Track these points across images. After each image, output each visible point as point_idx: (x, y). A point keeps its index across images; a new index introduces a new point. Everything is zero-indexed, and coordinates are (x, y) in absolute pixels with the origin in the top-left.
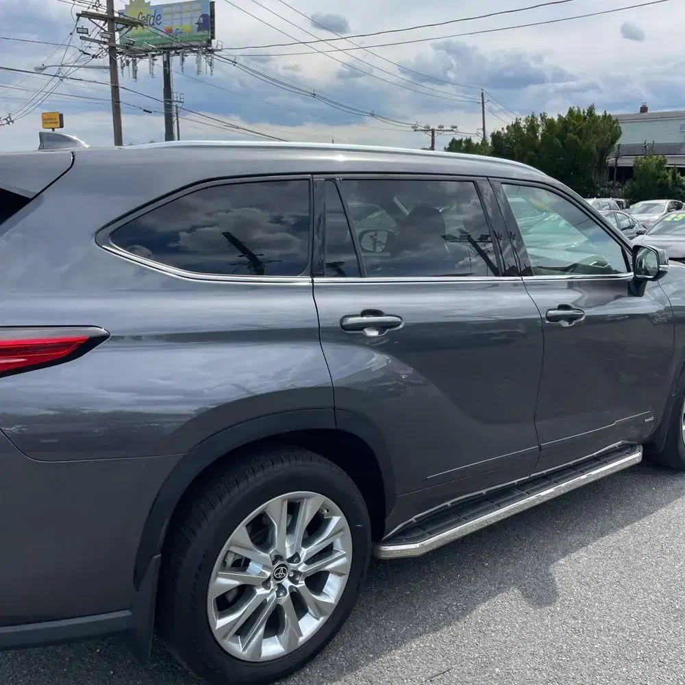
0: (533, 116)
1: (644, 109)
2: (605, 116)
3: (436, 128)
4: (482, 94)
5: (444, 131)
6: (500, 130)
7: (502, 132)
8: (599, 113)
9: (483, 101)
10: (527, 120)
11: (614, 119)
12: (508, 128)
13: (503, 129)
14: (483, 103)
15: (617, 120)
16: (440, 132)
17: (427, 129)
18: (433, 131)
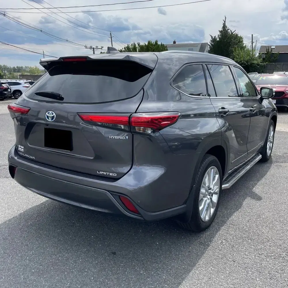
0: (134, 44)
1: (174, 42)
2: (161, 45)
3: (95, 47)
4: (111, 33)
5: (98, 48)
6: (122, 49)
7: (122, 50)
8: (159, 43)
9: (111, 36)
10: (132, 45)
11: (165, 46)
12: (125, 48)
13: (123, 49)
14: (111, 37)
15: (166, 46)
16: (96, 49)
17: (91, 48)
18: (94, 48)
